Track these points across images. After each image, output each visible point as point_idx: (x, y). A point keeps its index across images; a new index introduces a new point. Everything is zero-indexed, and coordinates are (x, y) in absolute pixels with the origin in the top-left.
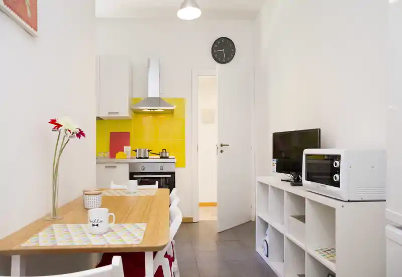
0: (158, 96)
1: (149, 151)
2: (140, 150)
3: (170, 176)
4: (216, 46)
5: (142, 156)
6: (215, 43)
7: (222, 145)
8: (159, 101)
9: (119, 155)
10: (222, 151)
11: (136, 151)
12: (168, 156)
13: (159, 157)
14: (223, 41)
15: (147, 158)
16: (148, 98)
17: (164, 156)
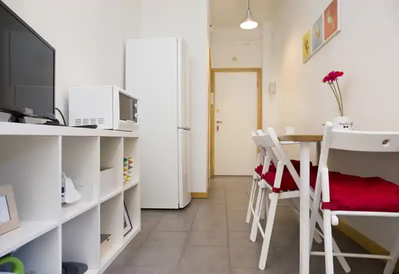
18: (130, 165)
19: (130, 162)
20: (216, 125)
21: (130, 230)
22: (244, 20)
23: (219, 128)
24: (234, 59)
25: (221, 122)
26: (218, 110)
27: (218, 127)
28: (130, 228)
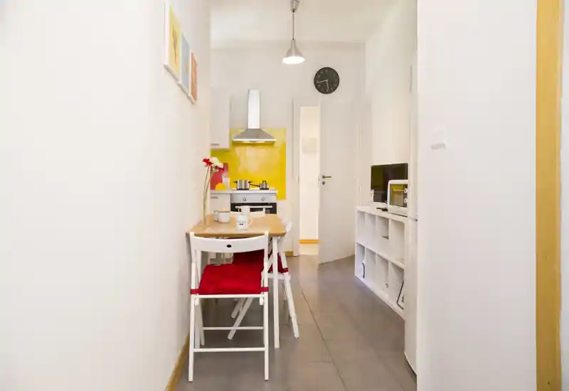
0: (258, 127)
1: (249, 182)
2: (241, 181)
3: (271, 207)
4: (319, 76)
5: (243, 188)
6: (319, 72)
7: (324, 177)
8: (258, 133)
9: (219, 186)
10: (324, 183)
11: (237, 182)
12: (268, 187)
13: (258, 188)
14: (327, 71)
15: (248, 189)
16: (248, 129)
17: (264, 187)
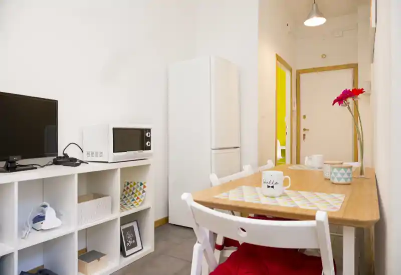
18: (144, 189)
19: (145, 187)
20: (302, 133)
21: (141, 250)
22: (308, 17)
23: (306, 136)
24: (324, 56)
25: (308, 130)
26: (305, 117)
27: (304, 135)
28: (141, 248)
